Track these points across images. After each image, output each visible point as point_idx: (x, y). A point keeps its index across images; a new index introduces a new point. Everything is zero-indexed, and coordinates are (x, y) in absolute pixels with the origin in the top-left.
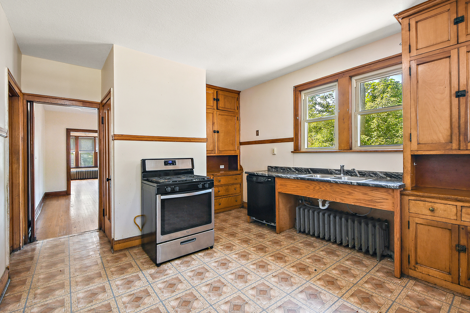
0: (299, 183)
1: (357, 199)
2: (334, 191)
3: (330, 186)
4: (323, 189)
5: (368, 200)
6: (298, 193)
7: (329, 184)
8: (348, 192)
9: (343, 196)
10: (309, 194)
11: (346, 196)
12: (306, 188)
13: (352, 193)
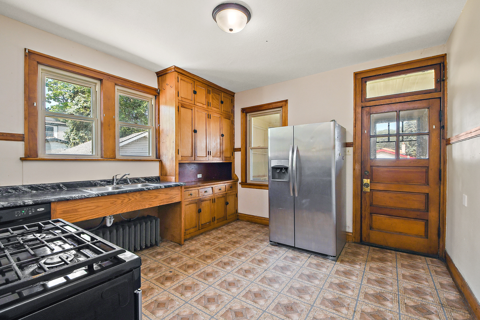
0: (102, 201)
1: (161, 200)
2: (144, 199)
3: (139, 194)
4: (133, 199)
5: (169, 198)
6: (100, 214)
7: (139, 193)
8: (155, 196)
9: (152, 201)
10: (115, 211)
11: (154, 200)
12: (111, 205)
13: (158, 196)
